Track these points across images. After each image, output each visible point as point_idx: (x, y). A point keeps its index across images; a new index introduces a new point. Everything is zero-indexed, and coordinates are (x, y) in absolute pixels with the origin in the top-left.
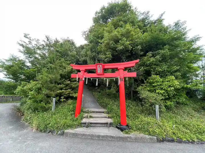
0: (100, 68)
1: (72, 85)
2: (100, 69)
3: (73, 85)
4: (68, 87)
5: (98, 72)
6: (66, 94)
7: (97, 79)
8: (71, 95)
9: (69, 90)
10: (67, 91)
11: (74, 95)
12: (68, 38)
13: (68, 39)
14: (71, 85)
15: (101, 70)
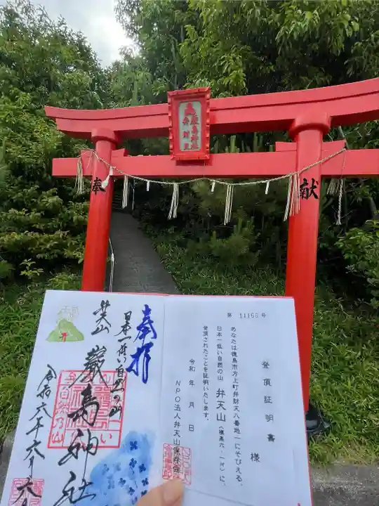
0: (194, 122)
1: (72, 214)
2: (195, 130)
3: (78, 212)
4: (55, 222)
5: (182, 148)
6: (48, 250)
7: (176, 185)
8: (68, 253)
9: (60, 233)
10: (50, 239)
11: (77, 254)
12: (62, 23)
13: (62, 28)
14: (69, 214)
15: (199, 135)
